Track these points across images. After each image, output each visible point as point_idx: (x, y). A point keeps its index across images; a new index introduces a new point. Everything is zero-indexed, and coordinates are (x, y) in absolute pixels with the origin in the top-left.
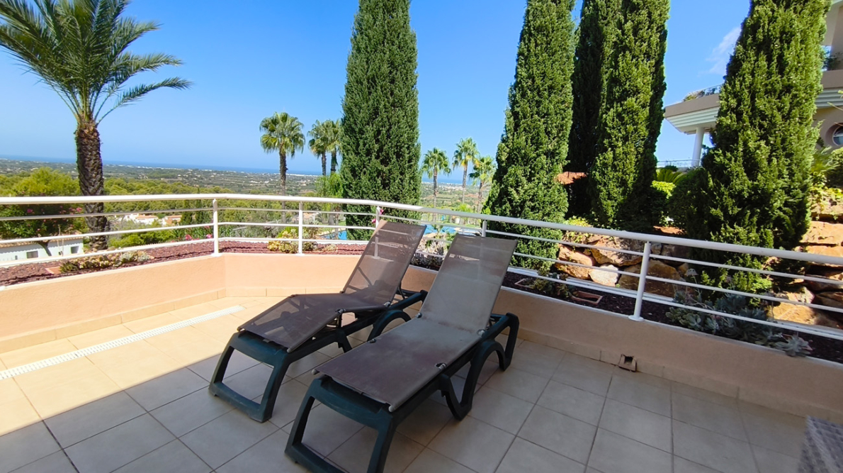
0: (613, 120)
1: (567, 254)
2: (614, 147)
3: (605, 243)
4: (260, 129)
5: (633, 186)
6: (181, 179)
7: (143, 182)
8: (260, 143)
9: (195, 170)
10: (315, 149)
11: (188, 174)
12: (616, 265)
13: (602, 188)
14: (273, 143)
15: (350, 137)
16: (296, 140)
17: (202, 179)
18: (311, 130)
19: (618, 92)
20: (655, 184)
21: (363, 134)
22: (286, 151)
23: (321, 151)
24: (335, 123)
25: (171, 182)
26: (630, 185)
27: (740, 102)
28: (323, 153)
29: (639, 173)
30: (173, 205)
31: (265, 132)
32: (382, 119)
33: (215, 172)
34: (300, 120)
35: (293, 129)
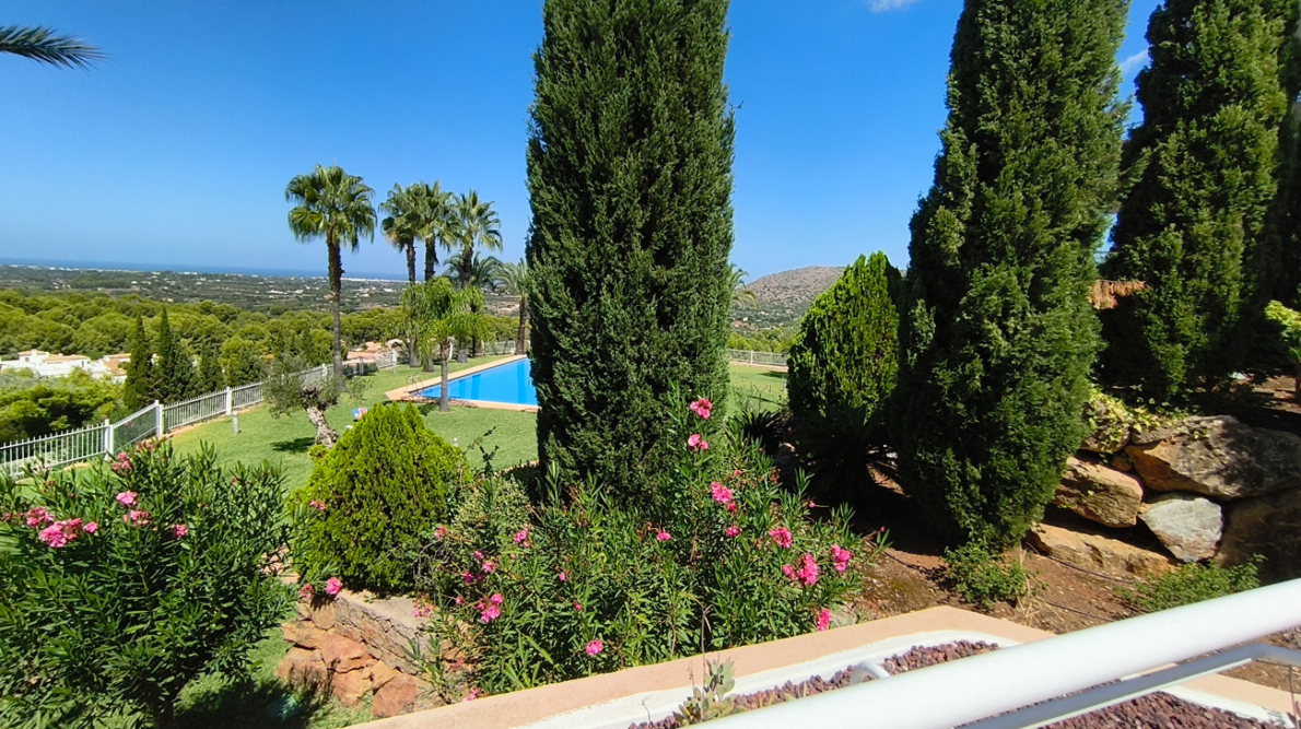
0: (1179, 160)
1: (1080, 470)
2: (1184, 223)
3: (1179, 446)
4: (288, 196)
5: (1240, 312)
6: (137, 289)
7: (61, 294)
8: (286, 224)
9: (165, 274)
10: (394, 236)
11: (152, 280)
12: (1215, 498)
13: (1151, 315)
14: (314, 224)
15: (559, 189)
16: (361, 218)
17: (179, 288)
18: (384, 202)
19: (1190, 93)
21: (604, 181)
22: (341, 238)
23: (405, 240)
24: (431, 188)
25: (118, 293)
26: (1232, 309)
28: (410, 243)
29: (1257, 280)
30: (120, 335)
31: (296, 203)
32: (662, 139)
33: (203, 276)
34: (367, 182)
35: (352, 198)
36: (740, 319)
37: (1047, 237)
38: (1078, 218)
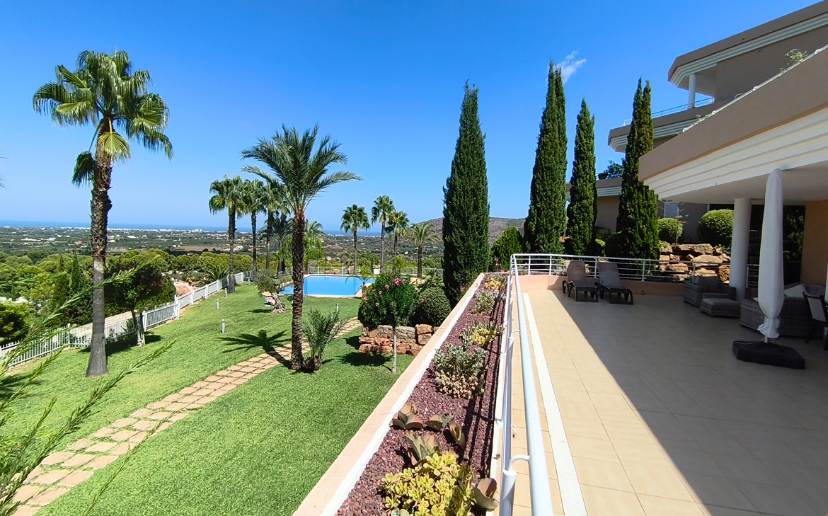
0: (577, 211)
20: (596, 240)
27: (635, 210)
36: (403, 253)
37: (550, 229)
38: (556, 225)
